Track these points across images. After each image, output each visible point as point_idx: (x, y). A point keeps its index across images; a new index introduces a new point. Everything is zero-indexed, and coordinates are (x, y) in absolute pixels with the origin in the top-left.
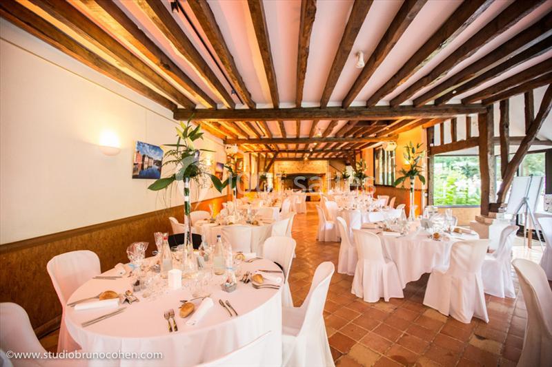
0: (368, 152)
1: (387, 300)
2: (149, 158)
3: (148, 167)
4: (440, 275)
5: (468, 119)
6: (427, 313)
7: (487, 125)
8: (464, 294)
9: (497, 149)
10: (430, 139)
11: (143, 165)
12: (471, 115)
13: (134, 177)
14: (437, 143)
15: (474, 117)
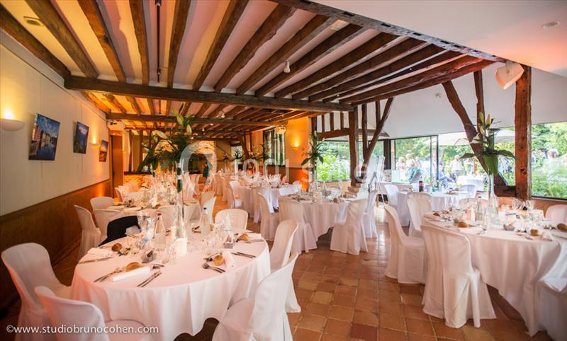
0: (258, 134)
1: (307, 251)
2: (47, 134)
3: (45, 145)
4: (341, 226)
5: (342, 114)
6: (334, 254)
7: (354, 121)
8: (355, 235)
9: (360, 138)
10: (314, 128)
11: (40, 143)
12: (344, 112)
13: (30, 158)
14: (319, 130)
15: (346, 114)
